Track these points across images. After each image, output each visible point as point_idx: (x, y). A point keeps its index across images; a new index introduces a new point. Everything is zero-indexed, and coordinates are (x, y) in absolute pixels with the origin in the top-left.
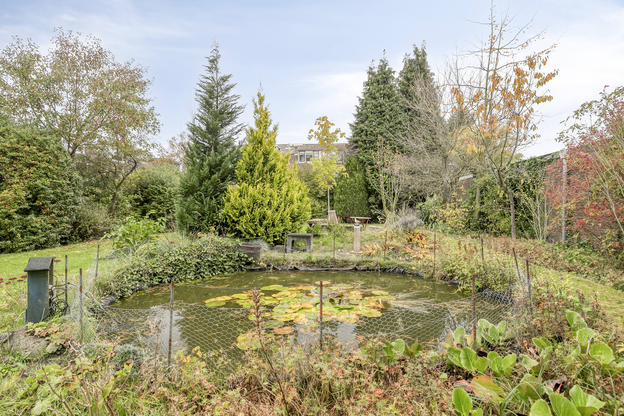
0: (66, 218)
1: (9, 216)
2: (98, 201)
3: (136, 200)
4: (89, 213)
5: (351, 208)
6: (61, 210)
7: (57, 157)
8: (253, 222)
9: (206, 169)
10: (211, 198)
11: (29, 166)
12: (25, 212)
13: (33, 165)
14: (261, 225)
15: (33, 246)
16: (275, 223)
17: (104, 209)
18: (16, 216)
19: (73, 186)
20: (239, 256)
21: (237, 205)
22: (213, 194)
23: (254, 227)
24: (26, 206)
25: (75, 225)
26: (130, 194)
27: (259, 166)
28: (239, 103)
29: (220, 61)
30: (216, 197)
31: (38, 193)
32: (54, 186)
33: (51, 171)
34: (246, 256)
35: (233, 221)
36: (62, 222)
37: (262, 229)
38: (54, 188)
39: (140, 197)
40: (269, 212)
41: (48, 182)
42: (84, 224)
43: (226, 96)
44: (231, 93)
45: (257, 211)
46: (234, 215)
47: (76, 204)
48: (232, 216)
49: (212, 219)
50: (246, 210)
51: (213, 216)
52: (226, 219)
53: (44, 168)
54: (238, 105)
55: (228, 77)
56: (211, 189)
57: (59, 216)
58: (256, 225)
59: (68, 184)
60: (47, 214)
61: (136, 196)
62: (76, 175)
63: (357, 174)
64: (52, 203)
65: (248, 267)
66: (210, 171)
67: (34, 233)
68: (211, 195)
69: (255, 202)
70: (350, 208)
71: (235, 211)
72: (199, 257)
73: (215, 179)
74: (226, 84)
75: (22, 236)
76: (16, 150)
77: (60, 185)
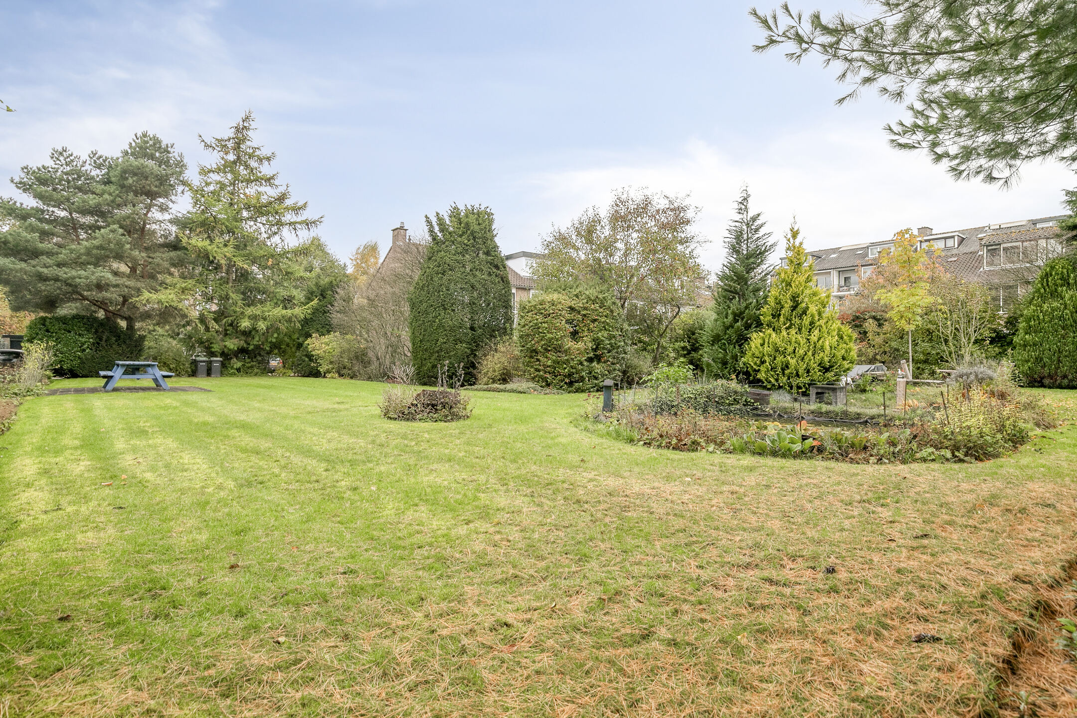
0: (618, 366)
1: (581, 363)
2: (645, 349)
3: (684, 348)
4: (635, 361)
5: (1055, 358)
6: (614, 358)
7: (612, 311)
8: (775, 371)
9: (730, 317)
10: (735, 347)
11: (594, 321)
12: (590, 360)
13: (596, 320)
14: (784, 374)
15: (595, 389)
16: (800, 374)
17: (649, 358)
18: (585, 363)
19: (624, 336)
20: (746, 401)
21: (757, 354)
22: (737, 341)
23: (776, 377)
24: (591, 355)
25: (624, 372)
26: (676, 341)
27: (786, 310)
28: (771, 241)
29: (750, 200)
30: (740, 346)
31: (599, 344)
32: (611, 337)
33: (608, 324)
34: (752, 401)
35: (755, 370)
36: (615, 370)
37: (785, 379)
38: (610, 340)
39: (687, 344)
40: (793, 362)
41: (606, 334)
42: (631, 372)
43: (757, 236)
44: (762, 232)
45: (780, 359)
46: (755, 364)
47: (625, 353)
48: (752, 364)
49: (735, 368)
50: (767, 358)
51: (735, 364)
52: (747, 368)
53: (603, 322)
54: (769, 244)
55: (759, 215)
56: (734, 338)
57: (613, 364)
58: (778, 375)
59: (620, 335)
60: (605, 362)
61: (682, 344)
62: (626, 326)
63: (1071, 293)
64: (609, 352)
65: (755, 412)
66: (735, 319)
67: (596, 378)
68: (735, 344)
69: (777, 350)
70: (1050, 359)
71: (755, 359)
72: (708, 397)
73: (738, 327)
74: (756, 224)
75: (589, 381)
76: (585, 309)
77: (614, 337)
